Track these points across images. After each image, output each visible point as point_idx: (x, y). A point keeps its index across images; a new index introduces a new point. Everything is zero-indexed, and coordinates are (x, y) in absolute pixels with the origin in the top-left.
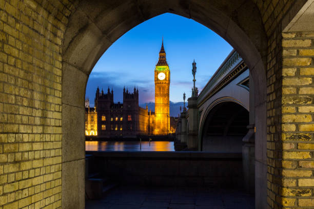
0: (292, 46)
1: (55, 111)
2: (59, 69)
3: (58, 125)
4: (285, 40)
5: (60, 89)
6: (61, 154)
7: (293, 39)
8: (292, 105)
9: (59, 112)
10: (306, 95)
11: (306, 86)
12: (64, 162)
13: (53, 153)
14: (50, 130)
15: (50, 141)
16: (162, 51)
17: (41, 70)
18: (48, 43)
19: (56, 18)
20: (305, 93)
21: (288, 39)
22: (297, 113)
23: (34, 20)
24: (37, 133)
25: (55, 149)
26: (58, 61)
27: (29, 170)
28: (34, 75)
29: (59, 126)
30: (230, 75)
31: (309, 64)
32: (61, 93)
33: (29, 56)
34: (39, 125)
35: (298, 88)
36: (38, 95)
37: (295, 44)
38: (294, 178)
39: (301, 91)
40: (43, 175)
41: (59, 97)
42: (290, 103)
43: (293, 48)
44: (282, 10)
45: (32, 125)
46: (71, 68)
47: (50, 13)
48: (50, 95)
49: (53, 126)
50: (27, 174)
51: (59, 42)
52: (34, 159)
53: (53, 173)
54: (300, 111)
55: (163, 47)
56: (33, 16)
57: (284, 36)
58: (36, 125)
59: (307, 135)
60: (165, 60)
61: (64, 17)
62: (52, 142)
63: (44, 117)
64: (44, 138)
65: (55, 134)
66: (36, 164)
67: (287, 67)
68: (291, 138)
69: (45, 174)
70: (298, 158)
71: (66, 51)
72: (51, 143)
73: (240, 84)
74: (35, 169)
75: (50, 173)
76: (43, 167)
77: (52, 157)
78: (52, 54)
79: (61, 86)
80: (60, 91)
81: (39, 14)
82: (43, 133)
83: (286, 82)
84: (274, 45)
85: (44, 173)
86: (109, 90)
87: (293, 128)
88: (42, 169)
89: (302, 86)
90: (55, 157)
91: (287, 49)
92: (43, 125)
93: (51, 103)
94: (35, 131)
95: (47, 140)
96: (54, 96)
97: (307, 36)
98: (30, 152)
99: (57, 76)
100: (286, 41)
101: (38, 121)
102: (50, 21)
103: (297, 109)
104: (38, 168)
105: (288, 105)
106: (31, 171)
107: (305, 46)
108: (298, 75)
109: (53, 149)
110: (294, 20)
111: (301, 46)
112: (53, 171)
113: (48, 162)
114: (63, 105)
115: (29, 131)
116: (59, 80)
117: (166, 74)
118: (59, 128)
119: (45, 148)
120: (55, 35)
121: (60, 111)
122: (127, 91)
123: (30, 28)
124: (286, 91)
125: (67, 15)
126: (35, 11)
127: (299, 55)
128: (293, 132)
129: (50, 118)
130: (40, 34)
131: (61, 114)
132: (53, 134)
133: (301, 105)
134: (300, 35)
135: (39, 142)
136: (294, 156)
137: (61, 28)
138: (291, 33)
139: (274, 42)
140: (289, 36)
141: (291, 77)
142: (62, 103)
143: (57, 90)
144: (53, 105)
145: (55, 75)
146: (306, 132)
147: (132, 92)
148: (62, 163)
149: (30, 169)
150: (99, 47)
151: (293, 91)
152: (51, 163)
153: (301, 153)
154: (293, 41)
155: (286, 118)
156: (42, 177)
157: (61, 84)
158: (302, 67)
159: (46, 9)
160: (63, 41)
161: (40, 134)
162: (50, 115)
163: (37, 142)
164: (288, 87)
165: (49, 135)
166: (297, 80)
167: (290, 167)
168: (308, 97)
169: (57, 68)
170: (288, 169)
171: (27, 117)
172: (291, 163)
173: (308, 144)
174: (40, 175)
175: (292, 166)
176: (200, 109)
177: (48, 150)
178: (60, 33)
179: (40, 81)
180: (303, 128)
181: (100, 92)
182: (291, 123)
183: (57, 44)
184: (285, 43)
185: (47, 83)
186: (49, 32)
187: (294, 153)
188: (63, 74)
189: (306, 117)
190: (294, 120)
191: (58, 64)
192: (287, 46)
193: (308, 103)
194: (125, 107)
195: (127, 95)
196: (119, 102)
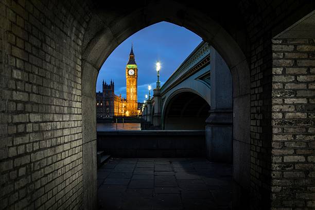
0: (280, 50)
1: (77, 101)
2: (79, 65)
4: (274, 45)
6: (81, 137)
7: (280, 44)
8: (279, 98)
9: (80, 102)
10: (290, 89)
11: (291, 82)
12: (84, 144)
13: (76, 137)
14: (74, 117)
18: (73, 44)
21: (276, 44)
22: (284, 104)
24: (66, 121)
25: (78, 133)
26: (79, 59)
27: (61, 153)
29: (80, 114)
31: (292, 65)
34: (67, 114)
35: (284, 84)
37: (282, 48)
38: (280, 156)
39: (287, 87)
41: (80, 89)
42: (278, 96)
43: (280, 52)
46: (88, 65)
48: (74, 87)
49: (76, 114)
50: (60, 156)
51: (80, 43)
52: (65, 143)
53: (77, 153)
54: (286, 102)
57: (274, 42)
59: (291, 121)
61: (85, 22)
63: (70, 107)
64: (70, 125)
65: (78, 121)
66: (67, 147)
67: (276, 67)
68: (278, 124)
69: (72, 155)
70: (284, 139)
71: (84, 51)
72: (75, 128)
74: (65, 151)
75: (75, 154)
76: (71, 149)
77: (76, 140)
78: (75, 53)
79: (81, 80)
80: (80, 84)
82: (70, 120)
83: (275, 79)
85: (71, 153)
87: (280, 116)
88: (69, 150)
89: (287, 83)
90: (78, 139)
91: (276, 52)
92: (70, 114)
93: (74, 95)
94: (64, 119)
95: (73, 126)
96: (77, 88)
97: (291, 42)
98: (61, 138)
101: (66, 110)
103: (284, 101)
104: (67, 150)
105: (277, 97)
106: (63, 153)
107: (289, 51)
108: (284, 73)
111: (286, 50)
113: (74, 144)
114: (83, 96)
115: (61, 120)
116: (79, 75)
118: (80, 116)
119: (71, 133)
121: (81, 100)
124: (275, 86)
125: (87, 20)
127: (285, 58)
128: (280, 119)
129: (74, 107)
132: (76, 120)
133: (286, 98)
134: (285, 41)
136: (281, 138)
137: (82, 31)
138: (279, 40)
140: (278, 42)
141: (279, 75)
142: (82, 94)
143: (78, 83)
144: (76, 96)
145: (77, 70)
146: (290, 119)
148: (82, 145)
151: (281, 86)
152: (76, 145)
153: (286, 135)
154: (281, 46)
155: (275, 108)
157: (81, 78)
158: (287, 67)
160: (83, 42)
161: (68, 121)
162: (74, 104)
164: (277, 82)
165: (74, 122)
166: (283, 77)
167: (278, 147)
168: (291, 91)
170: (276, 149)
171: (59, 107)
172: (278, 144)
173: (291, 129)
174: (69, 156)
176: (163, 97)
177: (74, 134)
178: (81, 36)
180: (288, 115)
182: (279, 112)
183: (78, 45)
184: (274, 48)
187: (281, 136)
188: (82, 69)
189: (290, 107)
190: (281, 110)
191: (79, 62)
192: (275, 50)
193: (292, 96)
194: (104, 95)
195: (105, 86)
196: (99, 92)
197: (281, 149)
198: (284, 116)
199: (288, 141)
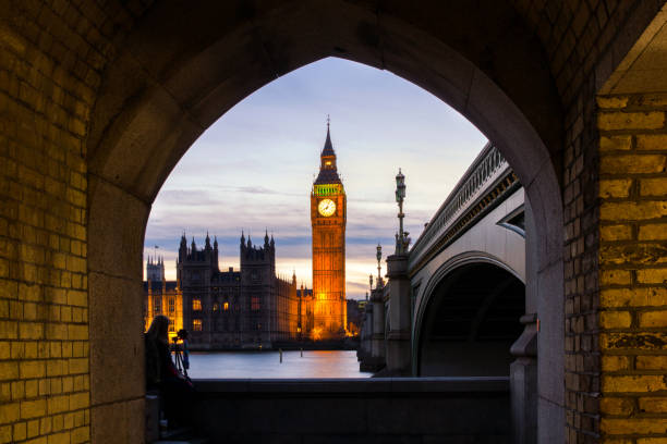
0: (622, 127)
1: (72, 288)
2: (80, 190)
3: (80, 321)
4: (605, 113)
5: (84, 238)
6: (87, 388)
7: (623, 110)
8: (623, 267)
9: (81, 290)
10: (655, 241)
11: (655, 221)
12: (96, 406)
13: (68, 385)
14: (60, 332)
15: (62, 358)
17: (39, 194)
18: (54, 131)
19: (71, 74)
20: (652, 238)
21: (612, 111)
22: (635, 285)
23: (20, 79)
24: (30, 340)
25: (73, 376)
26: (79, 172)
27: (12, 424)
28: (21, 207)
29: (83, 324)
31: (660, 169)
32: (85, 246)
33: (10, 162)
34: (34, 321)
35: (635, 226)
36: (32, 252)
37: (628, 122)
38: (627, 437)
39: (644, 233)
40: (47, 435)
41: (81, 257)
42: (619, 261)
43: (623, 132)
44: (596, 44)
45: (17, 321)
46: (107, 188)
47: (57, 63)
48: (60, 251)
49: (68, 323)
50: (9, 433)
51: (80, 128)
52: (25, 399)
53: (70, 430)
54: (640, 279)
56: (18, 69)
57: (604, 104)
58: (26, 321)
59: (658, 336)
61: (91, 71)
62: (67, 359)
63: (46, 303)
64: (47, 351)
65: (73, 341)
66: (29, 409)
67: (611, 177)
68: (620, 344)
69: (52, 433)
70: (636, 389)
71: (95, 151)
72: (65, 362)
73: (505, 223)
74: (26, 421)
75: (63, 431)
76: (47, 416)
77: (67, 394)
78: (62, 159)
79: (84, 229)
80: (82, 242)
81: (31, 65)
82: (44, 340)
83: (608, 212)
84: (578, 127)
85: (49, 430)
86: (208, 240)
87: (625, 320)
88: (43, 420)
89: (645, 222)
90: (74, 393)
91: (609, 134)
92: (45, 322)
93: (62, 271)
94: (24, 335)
95: (55, 354)
96: (70, 253)
97: (655, 104)
98: (14, 384)
99: (76, 207)
100: (606, 116)
101: (31, 311)
102: (58, 82)
103: (634, 275)
104: (35, 419)
105: (614, 266)
106: (18, 427)
107: (652, 127)
108: (635, 195)
109: (69, 375)
110: (623, 66)
111: (641, 127)
112: (68, 426)
113: (58, 404)
114: (91, 274)
115: (11, 336)
116: (79, 216)
117: (336, 202)
118: (82, 327)
119: (49, 374)
120: (71, 113)
121: (85, 287)
122: (249, 242)
123: (11, 97)
124: (609, 234)
125: (97, 66)
126: (21, 60)
127: (636, 150)
128: (624, 330)
129: (61, 305)
130: (34, 110)
131: (85, 294)
132: (68, 341)
133: (642, 267)
134: (638, 102)
135: (34, 360)
136: (627, 385)
137: (85, 97)
138: (619, 97)
139: (580, 119)
140: (614, 103)
141: (618, 201)
142: (89, 270)
143: (76, 239)
144: (65, 275)
145: (72, 204)
146: (655, 330)
147: (259, 245)
148: (90, 408)
149: (16, 422)
150: (173, 140)
151: (625, 233)
152: (65, 407)
153: (644, 377)
154: (624, 116)
155: (612, 298)
156: (44, 439)
157: (86, 226)
158: (644, 176)
159: (47, 54)
160: (89, 126)
161: (38, 341)
162: (60, 297)
163: (30, 360)
164: (613, 223)
165: (58, 344)
166: (633, 207)
167: (618, 412)
168: (658, 246)
169: (76, 189)
170: (614, 417)
171: (6, 303)
172: (620, 402)
173: (660, 358)
174: (40, 436)
175: (623, 410)
176: (415, 281)
177: (59, 377)
178: (80, 109)
179: (35, 219)
180: (648, 319)
181: (189, 245)
182: (620, 309)
183: (75, 135)
184: (605, 122)
185: (53, 223)
186: (56, 105)
187: (627, 380)
188: (89, 202)
189: (655, 294)
190: (628, 302)
191: (79, 181)
192: (608, 127)
193: (660, 260)
194: (243, 279)
195: (247, 252)
196: (231, 269)
197: (628, 417)
198: (635, 321)
199: (650, 394)
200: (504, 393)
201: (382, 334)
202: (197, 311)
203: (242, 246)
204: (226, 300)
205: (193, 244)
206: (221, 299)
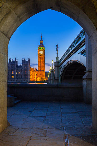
16: (42, 40)
30: (75, 49)
55: (42, 38)
60: (43, 44)
73: (80, 53)
86: (15, 59)
117: (43, 51)
122: (24, 59)
147: (26, 60)
150: (15, 25)
181: (11, 60)
194: (23, 67)
195: (24, 61)
196: (20, 65)
200: (81, 87)
201: (53, 79)
202: (13, 74)
203: (23, 60)
204: (19, 72)
205: (12, 59)
206: (18, 71)
